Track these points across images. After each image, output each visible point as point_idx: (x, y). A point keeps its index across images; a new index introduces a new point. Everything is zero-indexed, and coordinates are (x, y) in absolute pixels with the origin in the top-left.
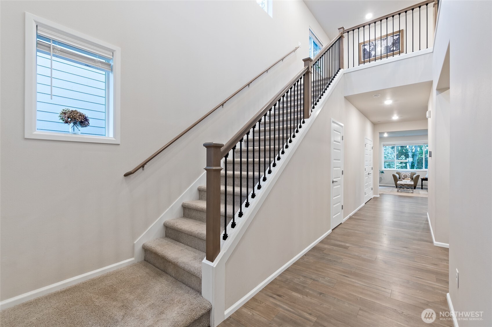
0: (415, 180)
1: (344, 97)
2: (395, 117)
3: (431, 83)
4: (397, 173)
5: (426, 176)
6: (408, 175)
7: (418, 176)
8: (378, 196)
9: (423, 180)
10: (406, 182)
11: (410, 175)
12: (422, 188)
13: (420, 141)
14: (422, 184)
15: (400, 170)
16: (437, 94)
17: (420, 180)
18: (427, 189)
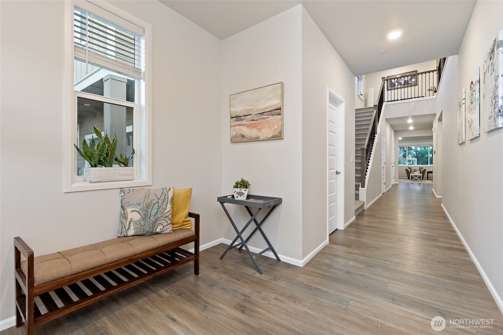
0: (423, 172)
1: (386, 119)
2: (411, 128)
3: (435, 115)
4: (409, 168)
5: (431, 170)
6: (417, 169)
7: (425, 170)
8: (398, 183)
9: (428, 173)
10: (417, 174)
11: (418, 169)
12: (428, 179)
13: (426, 143)
14: (428, 175)
15: (410, 166)
16: (438, 122)
17: (426, 173)
18: (432, 180)
